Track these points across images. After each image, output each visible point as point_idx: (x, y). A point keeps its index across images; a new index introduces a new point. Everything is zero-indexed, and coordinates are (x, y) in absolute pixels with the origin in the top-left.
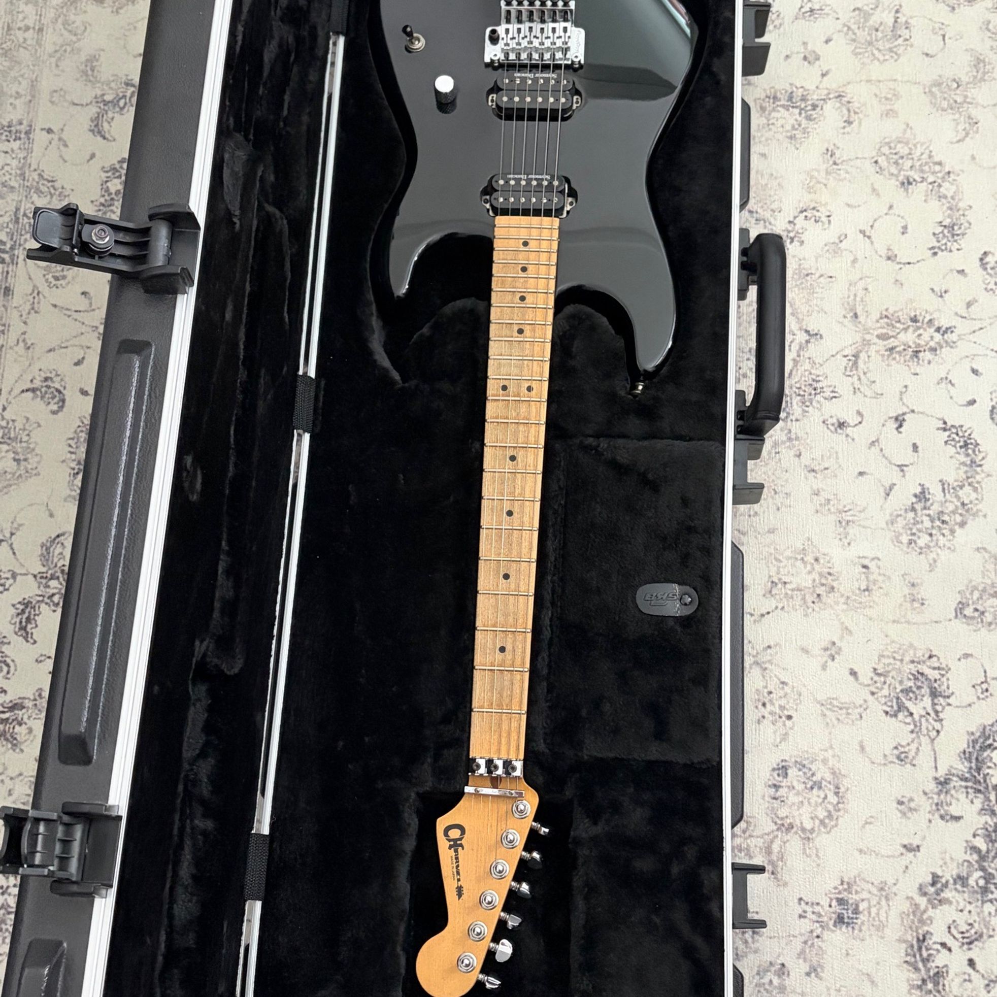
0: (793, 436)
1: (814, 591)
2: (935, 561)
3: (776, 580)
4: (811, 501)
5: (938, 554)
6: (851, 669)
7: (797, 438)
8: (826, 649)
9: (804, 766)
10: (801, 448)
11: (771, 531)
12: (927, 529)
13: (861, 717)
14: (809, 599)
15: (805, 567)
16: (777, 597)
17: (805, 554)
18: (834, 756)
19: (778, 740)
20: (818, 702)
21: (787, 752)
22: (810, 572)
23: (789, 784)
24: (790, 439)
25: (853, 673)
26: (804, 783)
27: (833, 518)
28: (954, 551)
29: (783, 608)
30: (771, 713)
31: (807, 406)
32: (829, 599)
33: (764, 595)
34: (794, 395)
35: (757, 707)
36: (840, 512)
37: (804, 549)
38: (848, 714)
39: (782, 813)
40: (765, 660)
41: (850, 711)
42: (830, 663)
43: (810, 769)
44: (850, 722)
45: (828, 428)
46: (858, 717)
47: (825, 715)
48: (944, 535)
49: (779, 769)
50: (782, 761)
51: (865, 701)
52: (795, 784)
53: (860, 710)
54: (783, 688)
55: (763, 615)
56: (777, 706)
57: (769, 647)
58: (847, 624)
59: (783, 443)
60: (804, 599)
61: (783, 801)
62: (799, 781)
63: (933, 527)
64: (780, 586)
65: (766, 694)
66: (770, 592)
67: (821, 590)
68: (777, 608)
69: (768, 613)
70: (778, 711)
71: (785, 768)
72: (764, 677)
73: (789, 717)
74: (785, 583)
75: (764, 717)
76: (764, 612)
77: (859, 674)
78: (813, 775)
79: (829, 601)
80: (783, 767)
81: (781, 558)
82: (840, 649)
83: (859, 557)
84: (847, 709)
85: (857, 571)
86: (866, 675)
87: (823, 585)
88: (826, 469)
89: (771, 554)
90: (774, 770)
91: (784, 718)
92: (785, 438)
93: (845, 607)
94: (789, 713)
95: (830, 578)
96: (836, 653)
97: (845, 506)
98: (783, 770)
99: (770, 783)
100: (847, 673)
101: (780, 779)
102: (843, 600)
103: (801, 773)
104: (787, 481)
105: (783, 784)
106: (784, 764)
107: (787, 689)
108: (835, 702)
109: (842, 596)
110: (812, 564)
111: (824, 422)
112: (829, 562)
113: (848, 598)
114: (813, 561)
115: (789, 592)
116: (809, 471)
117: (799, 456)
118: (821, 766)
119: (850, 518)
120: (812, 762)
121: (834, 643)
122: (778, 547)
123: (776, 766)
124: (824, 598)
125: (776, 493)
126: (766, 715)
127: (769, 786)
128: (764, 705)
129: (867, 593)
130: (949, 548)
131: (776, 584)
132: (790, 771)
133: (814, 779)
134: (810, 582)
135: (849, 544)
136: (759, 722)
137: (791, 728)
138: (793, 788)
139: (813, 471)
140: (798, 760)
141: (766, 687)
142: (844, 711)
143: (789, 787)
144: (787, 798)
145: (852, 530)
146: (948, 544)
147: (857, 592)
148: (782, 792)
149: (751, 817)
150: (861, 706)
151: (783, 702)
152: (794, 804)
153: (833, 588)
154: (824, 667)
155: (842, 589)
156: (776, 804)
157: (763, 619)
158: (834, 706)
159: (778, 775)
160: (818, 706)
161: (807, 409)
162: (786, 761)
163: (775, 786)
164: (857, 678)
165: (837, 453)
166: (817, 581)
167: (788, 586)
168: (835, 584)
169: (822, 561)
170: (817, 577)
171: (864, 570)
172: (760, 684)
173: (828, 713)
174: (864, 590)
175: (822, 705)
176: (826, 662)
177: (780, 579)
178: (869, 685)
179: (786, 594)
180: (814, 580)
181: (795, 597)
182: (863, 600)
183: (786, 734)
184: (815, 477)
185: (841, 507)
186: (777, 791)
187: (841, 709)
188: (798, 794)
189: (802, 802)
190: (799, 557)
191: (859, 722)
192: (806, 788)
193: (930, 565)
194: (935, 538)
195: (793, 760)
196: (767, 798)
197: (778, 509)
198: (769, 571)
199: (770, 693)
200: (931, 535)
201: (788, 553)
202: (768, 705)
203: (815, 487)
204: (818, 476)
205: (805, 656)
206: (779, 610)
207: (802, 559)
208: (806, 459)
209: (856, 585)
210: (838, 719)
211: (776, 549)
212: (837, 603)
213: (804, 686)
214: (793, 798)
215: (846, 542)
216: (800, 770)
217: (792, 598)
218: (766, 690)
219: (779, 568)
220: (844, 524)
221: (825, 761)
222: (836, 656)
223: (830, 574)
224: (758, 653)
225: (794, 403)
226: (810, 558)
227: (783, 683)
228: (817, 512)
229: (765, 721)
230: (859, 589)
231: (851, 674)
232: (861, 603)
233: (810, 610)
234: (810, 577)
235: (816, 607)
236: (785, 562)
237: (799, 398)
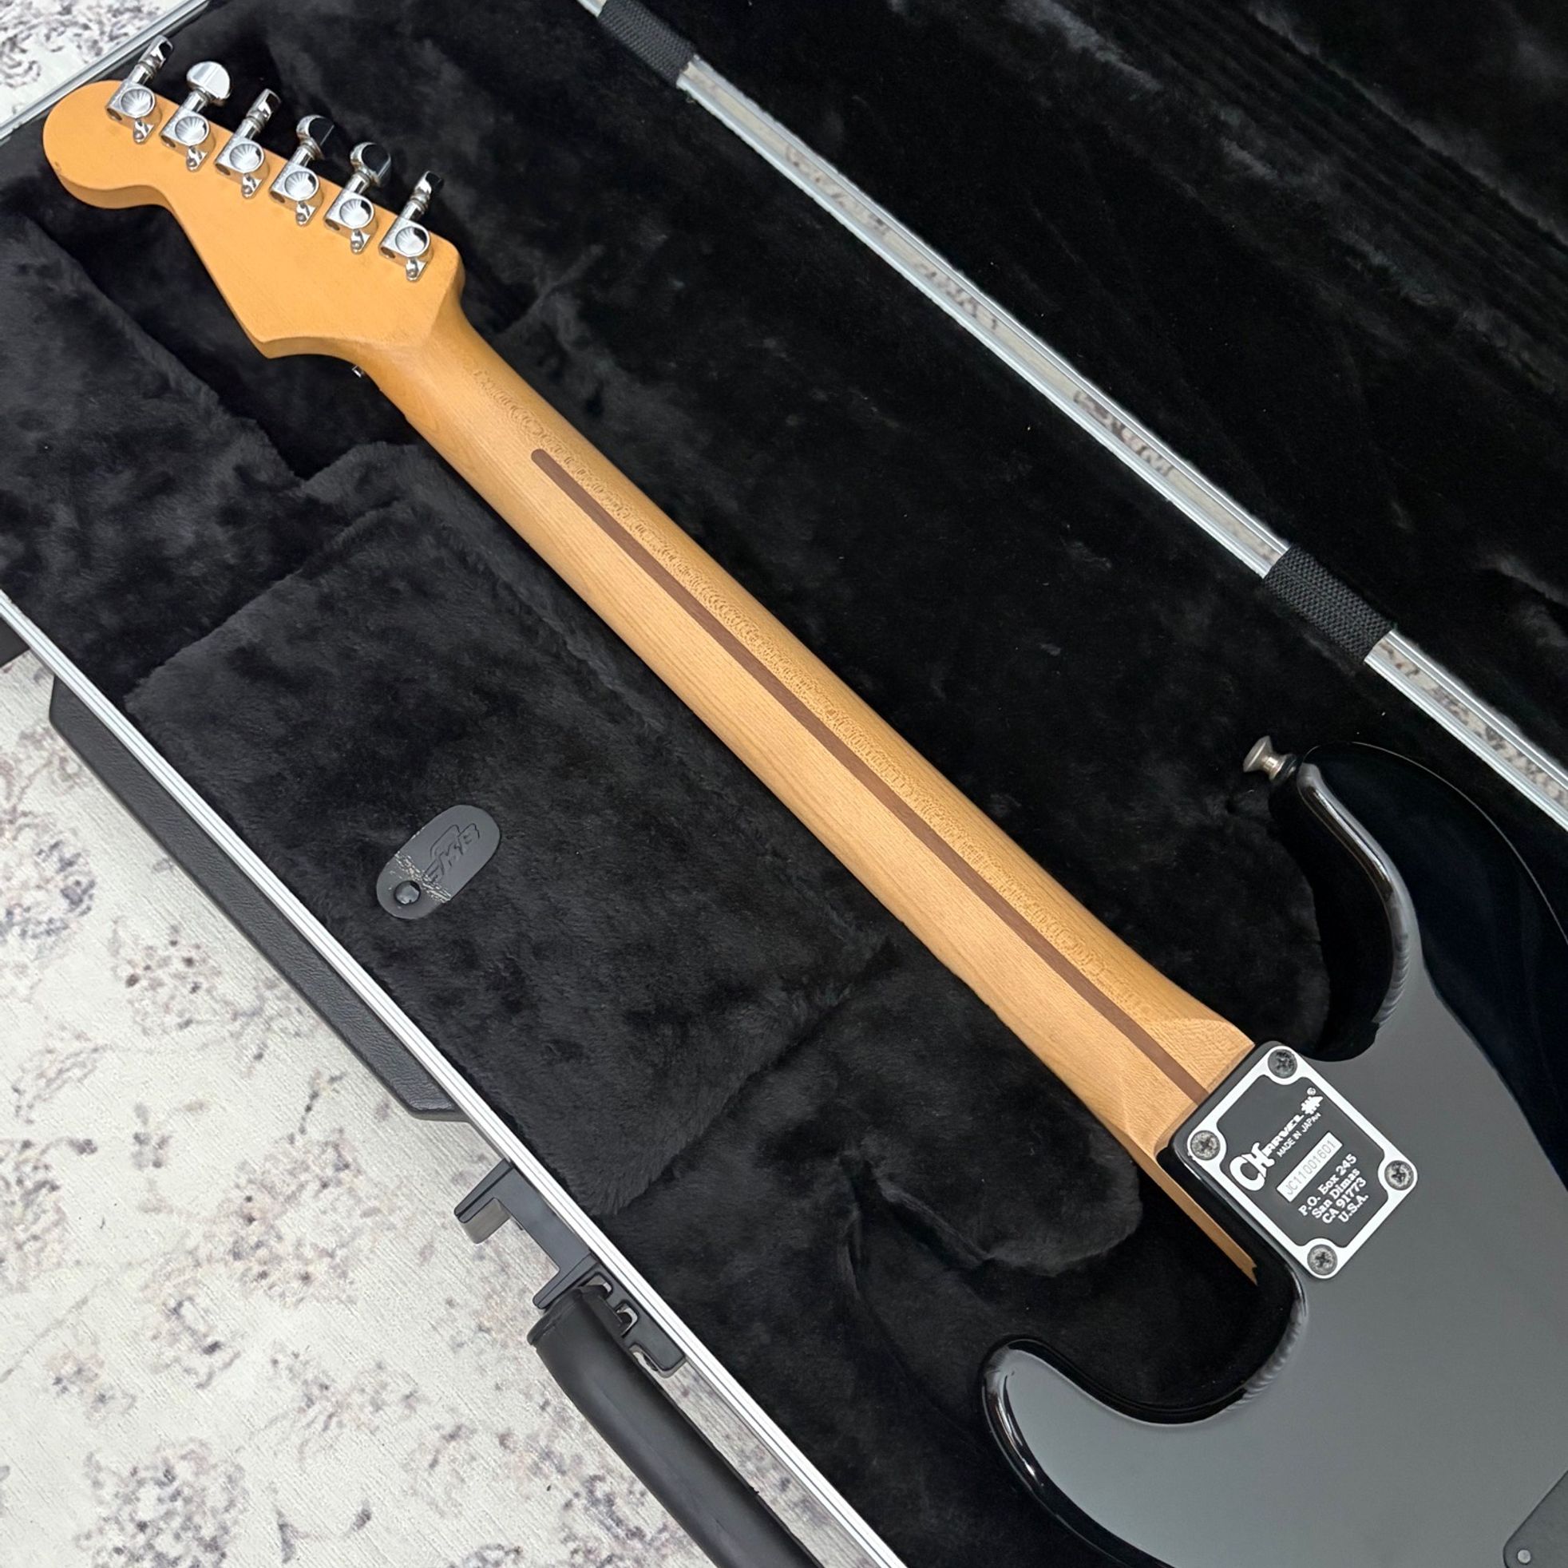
0: (546, 1467)
1: (264, 1219)
2: (97, 1484)
3: (344, 1175)
4: (407, 1377)
5: (101, 1502)
6: (94, 1151)
7: (536, 1470)
8: (163, 1143)
9: (48, 933)
10: (514, 1458)
11: (426, 1253)
12: (160, 1531)
13: (16, 1090)
14: (262, 1200)
15: (315, 1246)
16: (316, 1151)
17: (334, 1268)
18: (13, 990)
19: (121, 933)
20: (104, 1048)
21: (92, 928)
22: (299, 1244)
23: (50, 886)
24: (547, 1455)
25: (85, 1147)
26: (28, 910)
27: (342, 1383)
28: (77, 1539)
29: (291, 1139)
30: (165, 962)
31: (575, 1552)
32: (227, 1231)
33: (341, 1131)
34: (618, 1551)
35: (198, 947)
36: (338, 1404)
37: (344, 1275)
38: (41, 1075)
39: (27, 838)
40: (249, 1030)
41: (42, 1082)
42: (138, 1128)
43: (35, 937)
44: (27, 1066)
45: (500, 1547)
46: (21, 1087)
47: (79, 1037)
48: (118, 1551)
49: (85, 892)
50: (89, 909)
51: (30, 1122)
52: (40, 895)
53: (28, 1098)
54: (180, 1014)
55: (314, 1096)
56: (167, 979)
57: (259, 1057)
58: (162, 1216)
59: (552, 1436)
60: (270, 1189)
61: (40, 852)
62: (38, 904)
63: (150, 1546)
64: (329, 1172)
65: (201, 979)
66: (336, 1147)
67: (255, 1232)
68: (303, 1131)
69: (309, 1109)
70: (160, 973)
71: (75, 902)
72: (227, 1003)
73: (132, 981)
74: (325, 1186)
75: (174, 943)
76: (318, 1105)
77: (72, 1154)
78: (24, 933)
79: (225, 1228)
80: (81, 901)
81: (369, 1221)
82: (140, 1166)
83: (237, 1355)
84: (50, 1082)
85: (221, 1326)
86: (65, 1167)
87: (259, 1245)
88: (434, 1464)
89: (392, 1211)
90: (92, 884)
91: (139, 971)
92: (558, 1447)
93: (190, 1244)
94: (137, 986)
95: (257, 1269)
96: (140, 1153)
97: (340, 1425)
98: (77, 897)
99: (81, 860)
100: (97, 1140)
101: (71, 881)
102: (202, 1254)
103: (45, 918)
104: (482, 1370)
105: (59, 877)
106: (84, 906)
107: (172, 1020)
108: (77, 1072)
109: (209, 1259)
110: (307, 1262)
111: (517, 1551)
112: (282, 1295)
113: (198, 1264)
114: (311, 1269)
115: (303, 1177)
116: (459, 1428)
117: (503, 1440)
118: (23, 958)
119: (312, 1413)
120: (40, 949)
121: (157, 1164)
122: (391, 1235)
123: (93, 891)
124: (237, 1223)
125: (481, 1328)
126: (172, 950)
127: (78, 855)
128: (189, 962)
129: (172, 1304)
130: (88, 1537)
131: (338, 1169)
132: (64, 904)
133: (16, 930)
134: (284, 1230)
135: (275, 1362)
136: (175, 929)
137: (114, 969)
138: (39, 887)
139: (452, 1437)
140: (65, 933)
141: (209, 991)
142: (51, 1073)
143: (48, 881)
144: (37, 864)
145: (291, 1393)
146: (96, 1542)
147: (190, 1291)
148: (51, 866)
149: (71, 787)
150: (31, 1107)
151: (163, 994)
152: (20, 864)
153: (237, 1256)
154: (141, 1112)
155: (221, 1269)
156: (48, 840)
157: (309, 1091)
158: (74, 1065)
159: (78, 883)
160: (100, 1042)
161: (572, 1546)
162: (84, 913)
163: (70, 864)
164: (73, 1143)
165: (442, 1514)
166: (273, 1242)
167: (315, 1186)
168: (239, 1266)
169: (296, 1284)
170: (280, 1249)
171: (210, 1340)
172: (226, 987)
173: (77, 1045)
174: (180, 1304)
175: (95, 1050)
176: (145, 1122)
177: (339, 1183)
178: (44, 1152)
179: (307, 1169)
180: (280, 1238)
181: (288, 1179)
182: (169, 1287)
183: (115, 953)
184: (438, 1428)
185: (346, 1417)
186: (61, 860)
187: (61, 1072)
188: (25, 886)
189: (9, 879)
190: (340, 1253)
191: (13, 1078)
192: (20, 905)
193: (99, 1469)
194: (131, 1528)
195: (73, 926)
196: (68, 835)
197: (450, 1303)
198: (370, 1180)
199: (195, 989)
200: (142, 1526)
201: (364, 1242)
202: (181, 967)
203: (422, 1408)
204: (437, 1434)
205: (189, 1099)
206: (296, 1131)
207: (332, 1255)
208: (484, 1443)
209: (203, 1301)
210: (50, 1052)
211: (392, 1227)
212: (208, 1237)
213: (150, 1052)
214: (27, 872)
215: (284, 1361)
216: (51, 921)
217: (292, 1173)
218: (205, 985)
219: (359, 1201)
220: (316, 1391)
221: (21, 969)
222: (137, 1148)
223: (263, 1275)
224: (269, 1029)
225: (602, 1534)
226: (320, 1269)
227: (188, 1023)
228: (380, 1366)
229: (166, 940)
230: (190, 1299)
231: (89, 1143)
232: (168, 1277)
233: (243, 1181)
234: (290, 1238)
235: (237, 1197)
236: (357, 1221)
237: (605, 1555)
